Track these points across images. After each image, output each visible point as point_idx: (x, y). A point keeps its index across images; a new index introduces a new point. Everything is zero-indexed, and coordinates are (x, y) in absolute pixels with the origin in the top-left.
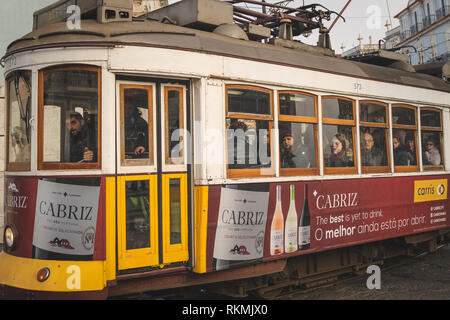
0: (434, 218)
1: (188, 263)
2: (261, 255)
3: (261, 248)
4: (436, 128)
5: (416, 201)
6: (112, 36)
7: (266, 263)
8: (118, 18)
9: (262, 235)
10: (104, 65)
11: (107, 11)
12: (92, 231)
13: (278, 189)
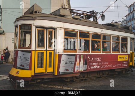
0: (124, 65)
1: (53, 72)
2: (73, 71)
3: (73, 70)
4: (126, 42)
5: (118, 60)
6: (35, 17)
7: (74, 73)
8: (38, 13)
9: (73, 67)
10: (33, 24)
11: (35, 12)
12: (29, 63)
13: (78, 56)
